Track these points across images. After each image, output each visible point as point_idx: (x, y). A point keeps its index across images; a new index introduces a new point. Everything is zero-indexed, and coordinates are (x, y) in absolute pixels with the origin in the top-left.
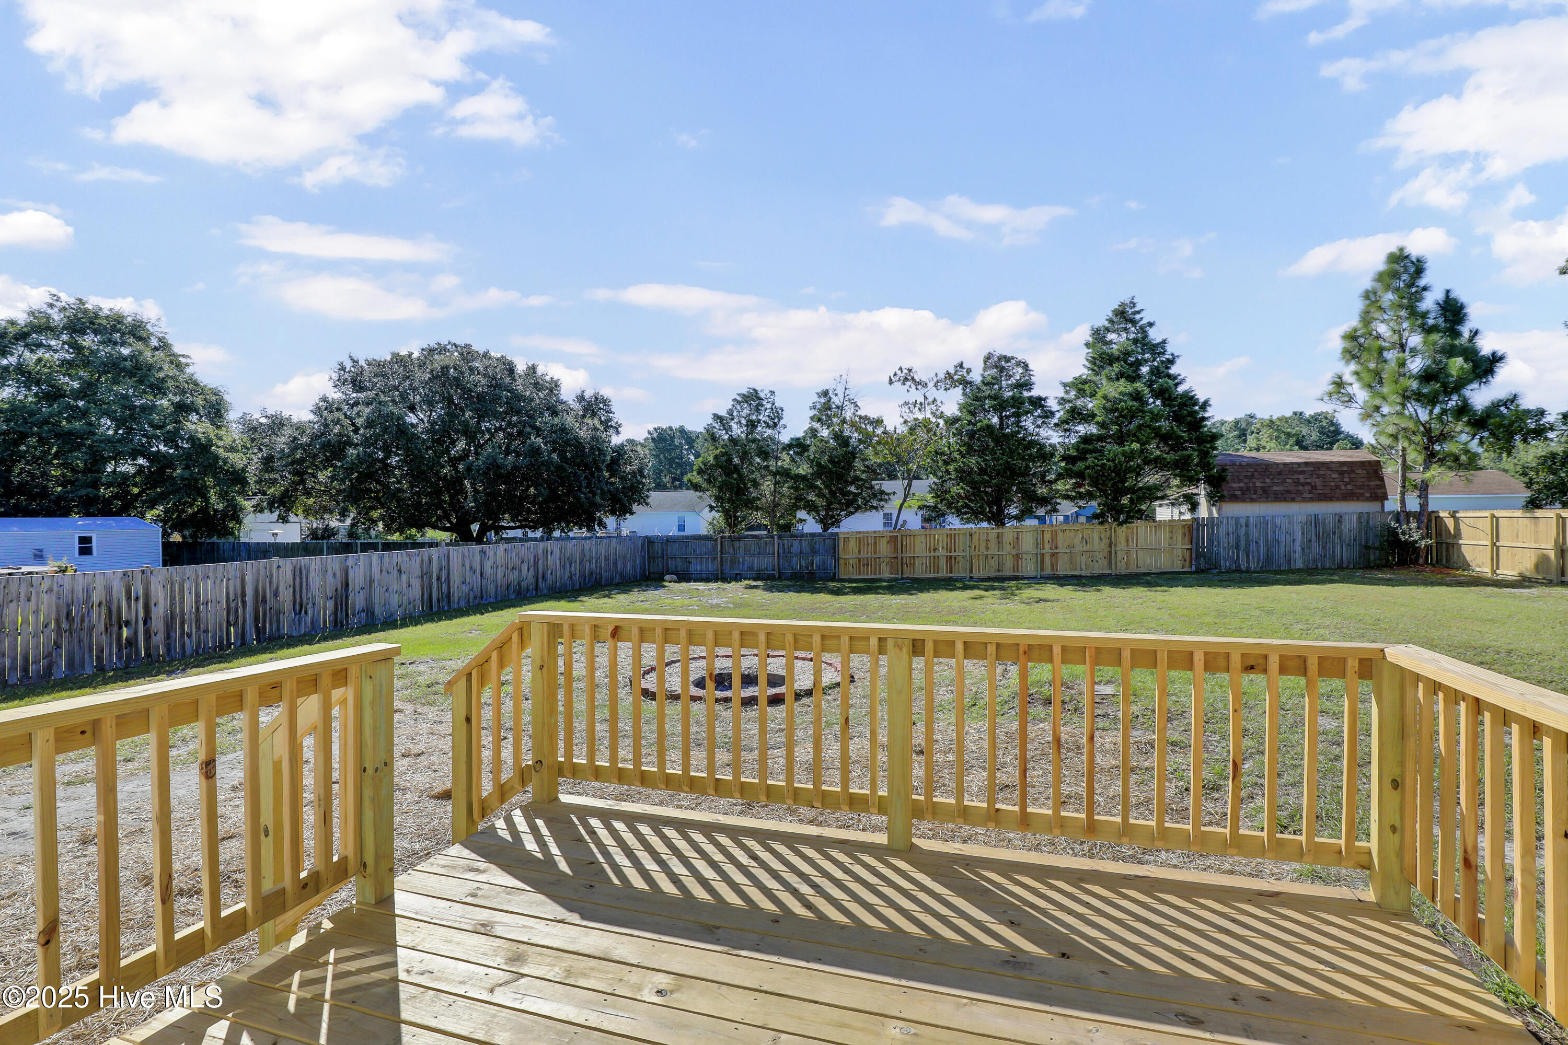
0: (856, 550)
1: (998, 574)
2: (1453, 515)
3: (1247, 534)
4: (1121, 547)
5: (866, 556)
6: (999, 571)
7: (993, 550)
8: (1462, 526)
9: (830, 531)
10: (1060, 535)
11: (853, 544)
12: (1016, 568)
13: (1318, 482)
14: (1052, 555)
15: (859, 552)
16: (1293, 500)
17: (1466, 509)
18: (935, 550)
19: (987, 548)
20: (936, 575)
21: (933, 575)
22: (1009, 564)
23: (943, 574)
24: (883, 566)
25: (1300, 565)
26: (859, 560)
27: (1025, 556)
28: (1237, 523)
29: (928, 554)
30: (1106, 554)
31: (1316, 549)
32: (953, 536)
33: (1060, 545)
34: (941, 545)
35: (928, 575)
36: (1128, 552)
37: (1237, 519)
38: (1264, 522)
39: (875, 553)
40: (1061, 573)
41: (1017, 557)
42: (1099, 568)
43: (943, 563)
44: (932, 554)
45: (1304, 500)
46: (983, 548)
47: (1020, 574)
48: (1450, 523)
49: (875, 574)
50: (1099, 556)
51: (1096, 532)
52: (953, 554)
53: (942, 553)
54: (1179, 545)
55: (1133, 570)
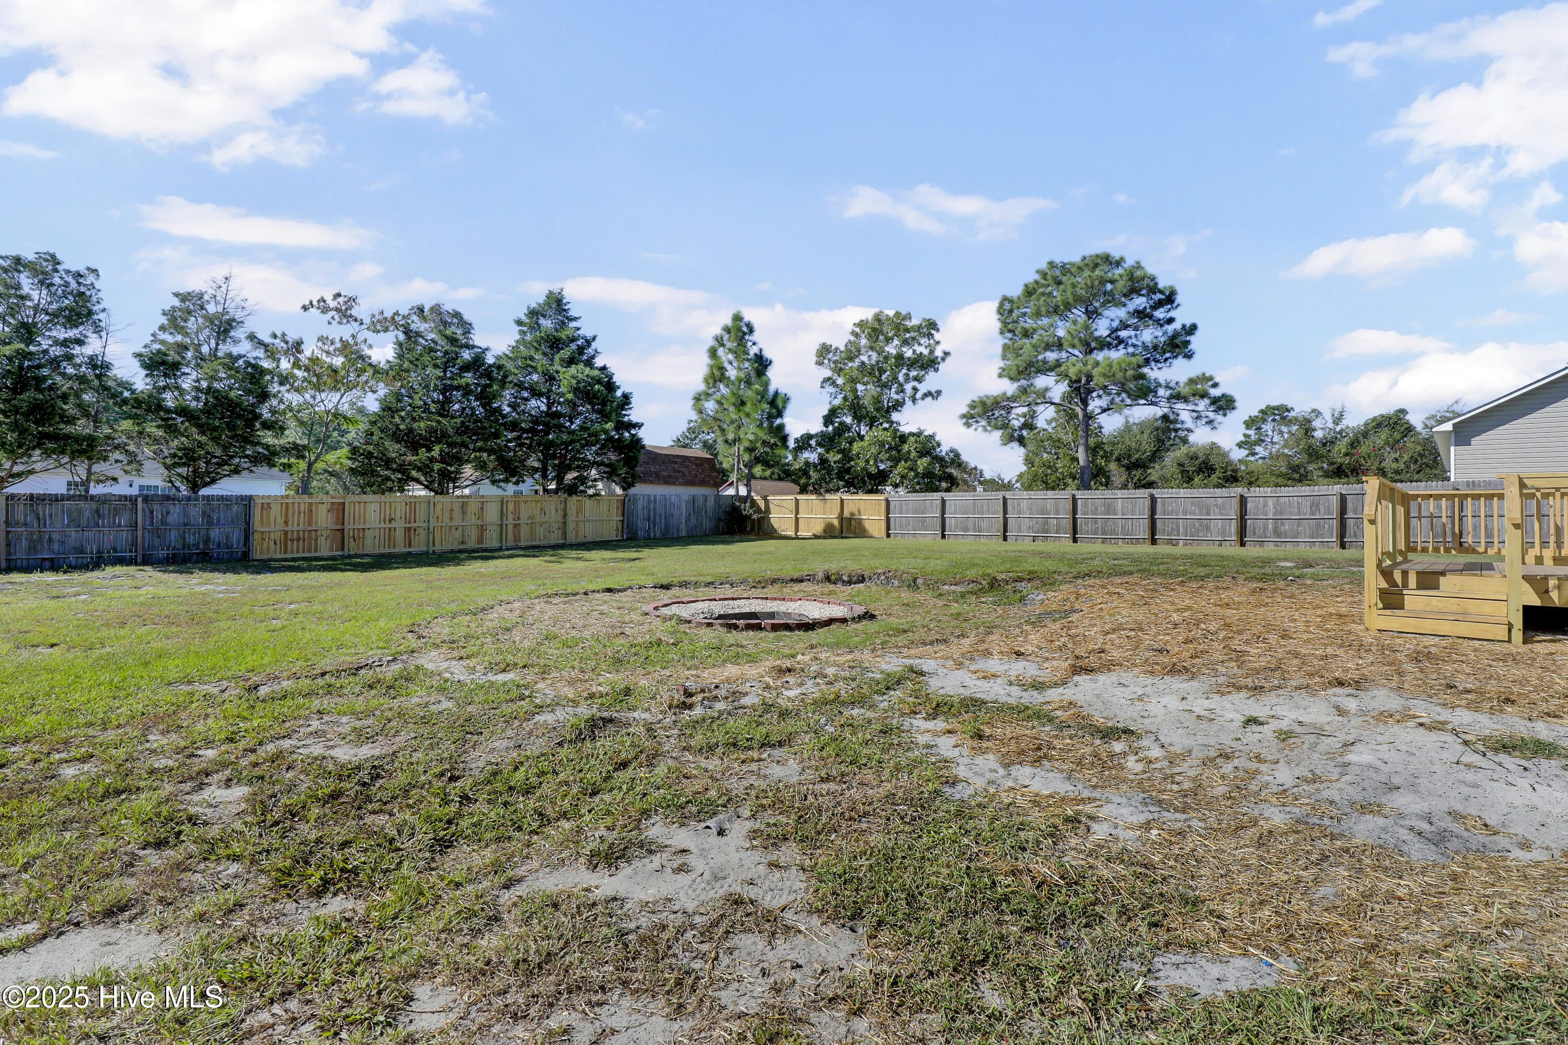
0: (280, 520)
1: (462, 547)
2: (765, 498)
3: (655, 509)
4: (572, 517)
5: (296, 528)
6: (463, 543)
7: (457, 522)
8: (772, 506)
9: (201, 493)
10: (522, 505)
11: (276, 511)
12: (480, 540)
13: (686, 471)
14: (515, 526)
15: (286, 523)
16: (674, 484)
17: (774, 494)
18: (391, 520)
19: (451, 519)
20: (392, 550)
21: (387, 551)
22: (473, 534)
23: (400, 548)
24: (322, 541)
25: (684, 534)
26: (286, 533)
27: (489, 528)
28: (649, 500)
29: (382, 525)
30: (561, 525)
31: (693, 521)
32: (413, 503)
33: (522, 516)
34: (398, 515)
35: (382, 551)
36: (577, 523)
37: (649, 496)
38: (665, 499)
39: (310, 524)
40: (523, 544)
41: (482, 528)
42: (556, 538)
43: (399, 535)
44: (387, 525)
45: (680, 484)
46: (446, 520)
47: (484, 546)
48: (762, 504)
49: (309, 551)
50: (555, 526)
51: (553, 504)
52: (413, 525)
53: (399, 524)
54: (614, 518)
55: (581, 539)
